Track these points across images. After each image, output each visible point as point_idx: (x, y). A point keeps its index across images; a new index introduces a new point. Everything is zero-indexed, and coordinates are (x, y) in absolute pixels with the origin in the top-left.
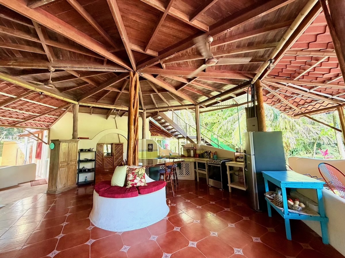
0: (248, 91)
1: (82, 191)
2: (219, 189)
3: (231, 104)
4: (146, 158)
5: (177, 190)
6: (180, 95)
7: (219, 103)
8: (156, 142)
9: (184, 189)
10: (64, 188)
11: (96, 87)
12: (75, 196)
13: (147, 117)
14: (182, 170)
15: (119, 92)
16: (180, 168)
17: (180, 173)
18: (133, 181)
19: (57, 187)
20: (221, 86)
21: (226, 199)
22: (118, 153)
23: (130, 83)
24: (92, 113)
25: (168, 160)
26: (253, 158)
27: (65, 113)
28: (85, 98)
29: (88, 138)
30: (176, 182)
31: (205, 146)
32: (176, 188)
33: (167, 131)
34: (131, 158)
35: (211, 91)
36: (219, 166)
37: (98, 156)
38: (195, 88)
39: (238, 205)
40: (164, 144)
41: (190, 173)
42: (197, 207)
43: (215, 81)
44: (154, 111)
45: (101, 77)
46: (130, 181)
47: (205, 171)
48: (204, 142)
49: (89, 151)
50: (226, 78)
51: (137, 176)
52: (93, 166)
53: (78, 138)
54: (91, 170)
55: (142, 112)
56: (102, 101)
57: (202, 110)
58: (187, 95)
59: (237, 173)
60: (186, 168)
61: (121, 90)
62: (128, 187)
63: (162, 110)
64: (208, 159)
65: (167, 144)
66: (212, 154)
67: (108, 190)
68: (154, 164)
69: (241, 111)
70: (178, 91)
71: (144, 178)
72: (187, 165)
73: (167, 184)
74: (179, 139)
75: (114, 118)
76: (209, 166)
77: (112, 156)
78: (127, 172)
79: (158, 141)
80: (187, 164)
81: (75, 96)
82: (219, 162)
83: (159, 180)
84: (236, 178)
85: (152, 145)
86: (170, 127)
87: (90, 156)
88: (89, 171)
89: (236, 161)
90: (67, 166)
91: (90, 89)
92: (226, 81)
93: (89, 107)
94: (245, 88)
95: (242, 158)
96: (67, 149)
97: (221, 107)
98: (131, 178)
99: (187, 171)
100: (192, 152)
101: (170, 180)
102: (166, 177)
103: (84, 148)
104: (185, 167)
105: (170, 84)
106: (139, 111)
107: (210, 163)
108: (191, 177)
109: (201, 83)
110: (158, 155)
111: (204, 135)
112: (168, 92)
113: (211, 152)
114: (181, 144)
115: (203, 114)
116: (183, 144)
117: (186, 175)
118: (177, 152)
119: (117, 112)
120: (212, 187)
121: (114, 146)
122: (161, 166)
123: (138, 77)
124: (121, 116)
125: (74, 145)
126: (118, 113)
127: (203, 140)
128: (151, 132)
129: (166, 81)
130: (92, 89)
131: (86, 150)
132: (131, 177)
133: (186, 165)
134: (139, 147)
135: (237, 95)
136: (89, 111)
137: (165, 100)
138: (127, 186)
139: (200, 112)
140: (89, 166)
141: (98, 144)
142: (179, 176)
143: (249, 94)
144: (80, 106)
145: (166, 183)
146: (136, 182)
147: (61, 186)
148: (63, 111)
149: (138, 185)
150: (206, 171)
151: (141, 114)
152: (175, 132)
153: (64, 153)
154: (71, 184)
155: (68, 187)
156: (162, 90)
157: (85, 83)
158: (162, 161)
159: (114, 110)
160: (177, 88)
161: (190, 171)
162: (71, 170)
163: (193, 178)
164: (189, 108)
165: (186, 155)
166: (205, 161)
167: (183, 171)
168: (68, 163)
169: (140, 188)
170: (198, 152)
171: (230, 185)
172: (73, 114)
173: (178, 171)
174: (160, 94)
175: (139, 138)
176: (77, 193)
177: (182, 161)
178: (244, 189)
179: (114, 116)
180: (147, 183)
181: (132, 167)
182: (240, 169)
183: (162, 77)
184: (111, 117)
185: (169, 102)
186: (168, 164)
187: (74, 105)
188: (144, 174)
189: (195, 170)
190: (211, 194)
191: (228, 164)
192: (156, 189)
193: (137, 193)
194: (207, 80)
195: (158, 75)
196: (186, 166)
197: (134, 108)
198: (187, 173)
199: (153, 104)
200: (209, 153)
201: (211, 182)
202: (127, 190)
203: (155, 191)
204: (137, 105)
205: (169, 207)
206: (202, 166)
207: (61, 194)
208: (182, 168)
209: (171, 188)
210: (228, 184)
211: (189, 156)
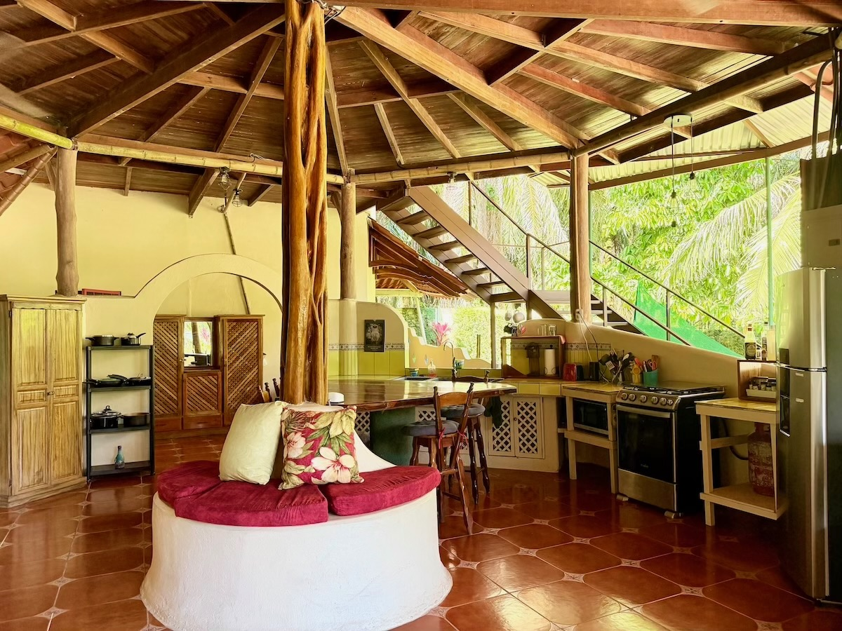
0: (818, 82)
1: (104, 500)
2: (664, 511)
3: (736, 147)
4: (357, 378)
5: (481, 510)
6: (504, 106)
7: (679, 139)
8: (399, 312)
9: (511, 506)
10: (37, 487)
11: (141, 74)
12: (81, 518)
13: (361, 208)
14: (506, 430)
15: (239, 94)
16: (497, 421)
17: (498, 443)
18: (306, 461)
19: (11, 482)
20: (691, 60)
21: (688, 551)
22: (242, 354)
23: (289, 51)
24: (128, 186)
25: (446, 388)
26: (819, 383)
27: (22, 186)
28: (101, 123)
29: (118, 294)
30: (480, 477)
31: (607, 332)
32: (481, 502)
33: (446, 270)
34: (300, 370)
35: (645, 86)
36: (667, 415)
37: (163, 367)
38: (571, 71)
39: (739, 575)
40: (430, 324)
41: (538, 445)
42: (565, 579)
43: (668, 37)
44: (390, 179)
45: (164, 26)
46: (297, 461)
47: (606, 436)
48: (601, 316)
49: (126, 343)
50: (717, 22)
51: (323, 442)
52: (142, 406)
53: (80, 293)
54: (138, 422)
55: (339, 186)
56: (170, 136)
57: (602, 173)
58: (535, 106)
59: (743, 449)
60: (523, 422)
61: (247, 85)
62: (285, 486)
63: (422, 174)
64: (621, 389)
65: (442, 324)
66: (635, 366)
67: (207, 498)
68: (390, 399)
69: (785, 178)
70: (497, 87)
71: (352, 454)
72: (527, 409)
73: (443, 481)
74: (497, 304)
75: (222, 211)
76: (622, 416)
77: (216, 366)
78: (284, 427)
79: (405, 310)
80: (527, 404)
81: (59, 115)
82: (668, 398)
83: (411, 464)
84: (740, 470)
85: (381, 324)
86: (458, 252)
87: (129, 365)
88: (130, 423)
89: (744, 397)
90: (43, 403)
91: (119, 80)
92: (720, 37)
93: (117, 159)
94: (805, 70)
95: (771, 384)
96: (39, 334)
97: (688, 161)
98: (301, 452)
99: (528, 436)
100: (549, 356)
101: (456, 467)
102: (438, 451)
103: (107, 332)
104: (519, 417)
105: (462, 54)
106: (326, 178)
107: (628, 402)
108: (545, 460)
109: (603, 50)
110: (407, 366)
111: (604, 287)
112: (450, 94)
113: (632, 358)
114: (501, 323)
115: (607, 191)
116: (511, 322)
117: (524, 449)
118: (486, 357)
119: (235, 182)
120: (631, 501)
121: (224, 329)
122: (418, 410)
123: (323, 24)
124: (250, 200)
125: (67, 318)
126: (236, 190)
127: (598, 307)
128: (375, 271)
129: (444, 43)
130: (127, 82)
131: (114, 339)
132: (298, 447)
133: (523, 409)
134: (331, 333)
135: (769, 102)
136: (117, 180)
137: (436, 130)
138: (282, 481)
139: (594, 186)
140: (128, 404)
141: (159, 320)
142: (495, 452)
143: (821, 98)
144: (82, 156)
145: (439, 479)
146: (320, 469)
147: (26, 477)
148: (14, 179)
149: (328, 477)
150: (611, 437)
151: (337, 195)
152: (478, 272)
153: (31, 351)
154: (64, 473)
155: (53, 483)
156: (426, 83)
157: (100, 54)
158: (424, 389)
159: (221, 174)
160: (491, 72)
161: (537, 435)
162: (58, 418)
163: (553, 466)
164: (544, 168)
165: (523, 366)
166: (605, 392)
167: (511, 434)
168: (46, 389)
169: (334, 490)
170: (576, 357)
171: (709, 497)
172: (53, 193)
173: (487, 434)
174: (415, 104)
175: (329, 296)
176: (88, 507)
177: (507, 392)
178: (771, 514)
179: (221, 201)
180: (361, 474)
181: (303, 410)
182: (761, 432)
183: (426, 23)
184: (208, 205)
185: (454, 139)
186: (448, 400)
187: (58, 151)
188: (351, 436)
189: (560, 430)
190: (625, 530)
191: (706, 410)
192: (398, 496)
193: (322, 508)
194: (627, 32)
195: (410, 12)
196: (523, 413)
197: (305, 164)
198: (528, 445)
199: (386, 147)
200: (626, 364)
201: (628, 484)
202: (284, 498)
203: (394, 504)
204: (319, 150)
205: (449, 570)
206: (590, 414)
207: (27, 510)
208: (506, 421)
209: (460, 499)
210: (703, 491)
211: (537, 374)
